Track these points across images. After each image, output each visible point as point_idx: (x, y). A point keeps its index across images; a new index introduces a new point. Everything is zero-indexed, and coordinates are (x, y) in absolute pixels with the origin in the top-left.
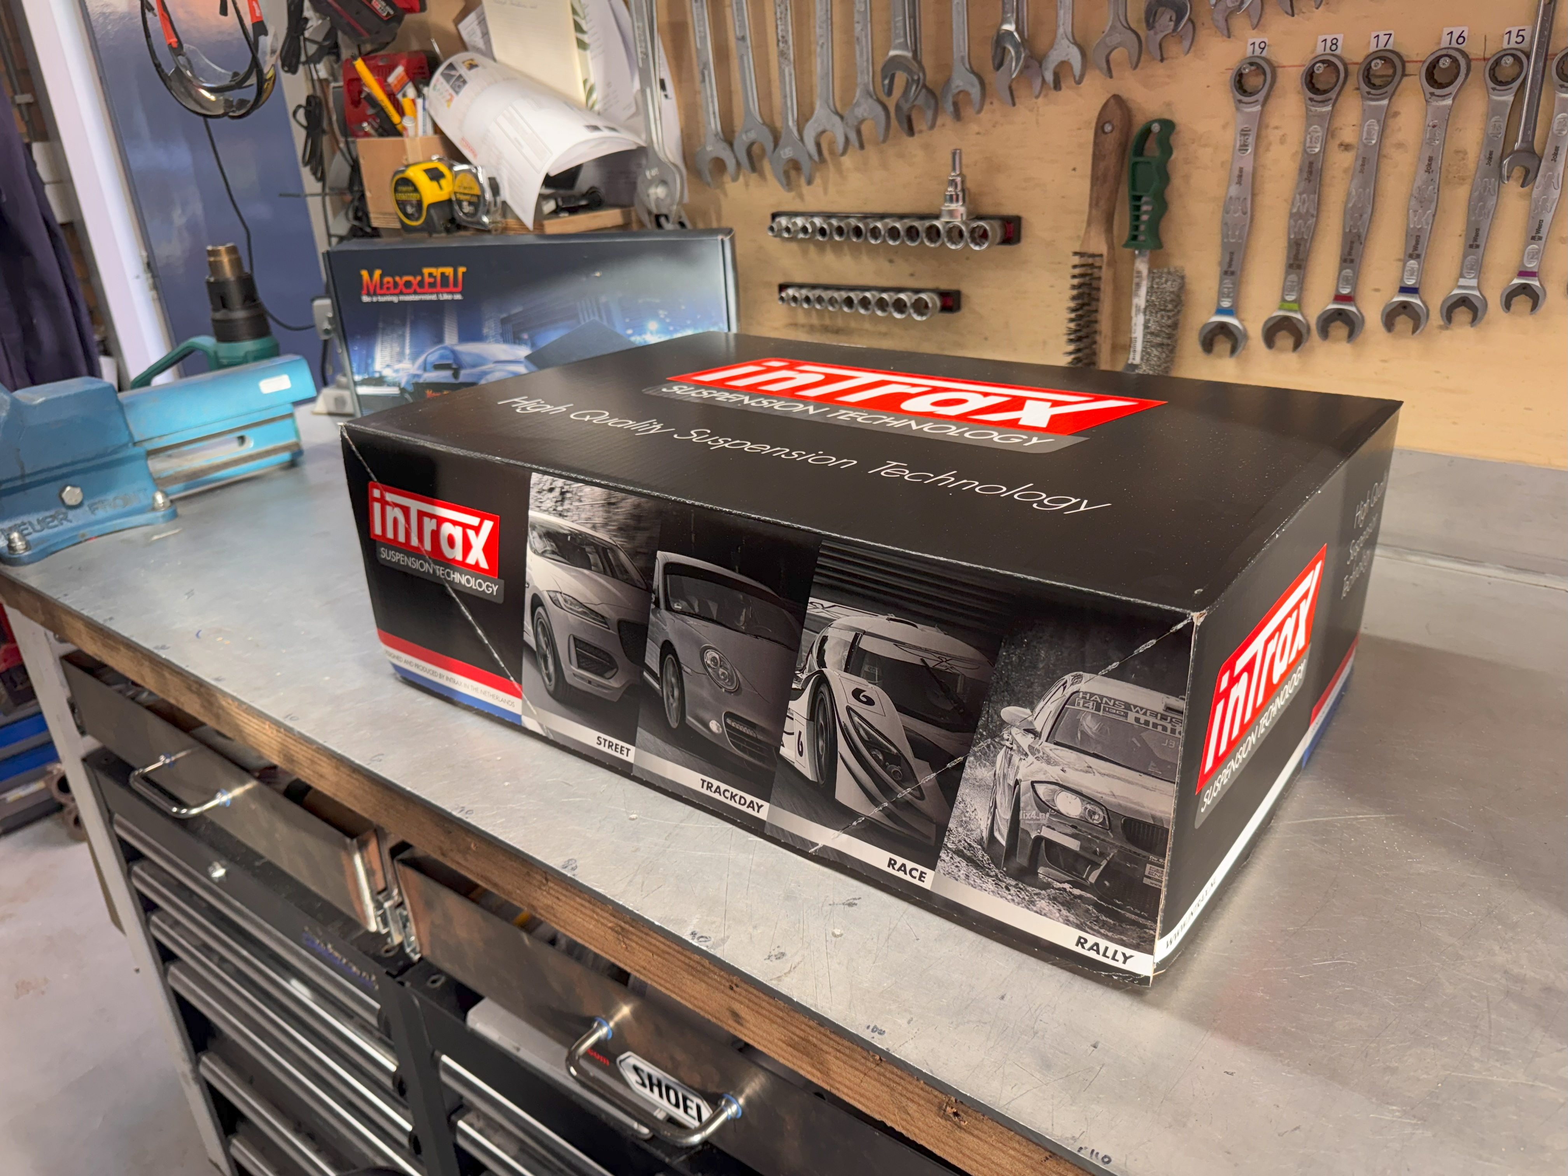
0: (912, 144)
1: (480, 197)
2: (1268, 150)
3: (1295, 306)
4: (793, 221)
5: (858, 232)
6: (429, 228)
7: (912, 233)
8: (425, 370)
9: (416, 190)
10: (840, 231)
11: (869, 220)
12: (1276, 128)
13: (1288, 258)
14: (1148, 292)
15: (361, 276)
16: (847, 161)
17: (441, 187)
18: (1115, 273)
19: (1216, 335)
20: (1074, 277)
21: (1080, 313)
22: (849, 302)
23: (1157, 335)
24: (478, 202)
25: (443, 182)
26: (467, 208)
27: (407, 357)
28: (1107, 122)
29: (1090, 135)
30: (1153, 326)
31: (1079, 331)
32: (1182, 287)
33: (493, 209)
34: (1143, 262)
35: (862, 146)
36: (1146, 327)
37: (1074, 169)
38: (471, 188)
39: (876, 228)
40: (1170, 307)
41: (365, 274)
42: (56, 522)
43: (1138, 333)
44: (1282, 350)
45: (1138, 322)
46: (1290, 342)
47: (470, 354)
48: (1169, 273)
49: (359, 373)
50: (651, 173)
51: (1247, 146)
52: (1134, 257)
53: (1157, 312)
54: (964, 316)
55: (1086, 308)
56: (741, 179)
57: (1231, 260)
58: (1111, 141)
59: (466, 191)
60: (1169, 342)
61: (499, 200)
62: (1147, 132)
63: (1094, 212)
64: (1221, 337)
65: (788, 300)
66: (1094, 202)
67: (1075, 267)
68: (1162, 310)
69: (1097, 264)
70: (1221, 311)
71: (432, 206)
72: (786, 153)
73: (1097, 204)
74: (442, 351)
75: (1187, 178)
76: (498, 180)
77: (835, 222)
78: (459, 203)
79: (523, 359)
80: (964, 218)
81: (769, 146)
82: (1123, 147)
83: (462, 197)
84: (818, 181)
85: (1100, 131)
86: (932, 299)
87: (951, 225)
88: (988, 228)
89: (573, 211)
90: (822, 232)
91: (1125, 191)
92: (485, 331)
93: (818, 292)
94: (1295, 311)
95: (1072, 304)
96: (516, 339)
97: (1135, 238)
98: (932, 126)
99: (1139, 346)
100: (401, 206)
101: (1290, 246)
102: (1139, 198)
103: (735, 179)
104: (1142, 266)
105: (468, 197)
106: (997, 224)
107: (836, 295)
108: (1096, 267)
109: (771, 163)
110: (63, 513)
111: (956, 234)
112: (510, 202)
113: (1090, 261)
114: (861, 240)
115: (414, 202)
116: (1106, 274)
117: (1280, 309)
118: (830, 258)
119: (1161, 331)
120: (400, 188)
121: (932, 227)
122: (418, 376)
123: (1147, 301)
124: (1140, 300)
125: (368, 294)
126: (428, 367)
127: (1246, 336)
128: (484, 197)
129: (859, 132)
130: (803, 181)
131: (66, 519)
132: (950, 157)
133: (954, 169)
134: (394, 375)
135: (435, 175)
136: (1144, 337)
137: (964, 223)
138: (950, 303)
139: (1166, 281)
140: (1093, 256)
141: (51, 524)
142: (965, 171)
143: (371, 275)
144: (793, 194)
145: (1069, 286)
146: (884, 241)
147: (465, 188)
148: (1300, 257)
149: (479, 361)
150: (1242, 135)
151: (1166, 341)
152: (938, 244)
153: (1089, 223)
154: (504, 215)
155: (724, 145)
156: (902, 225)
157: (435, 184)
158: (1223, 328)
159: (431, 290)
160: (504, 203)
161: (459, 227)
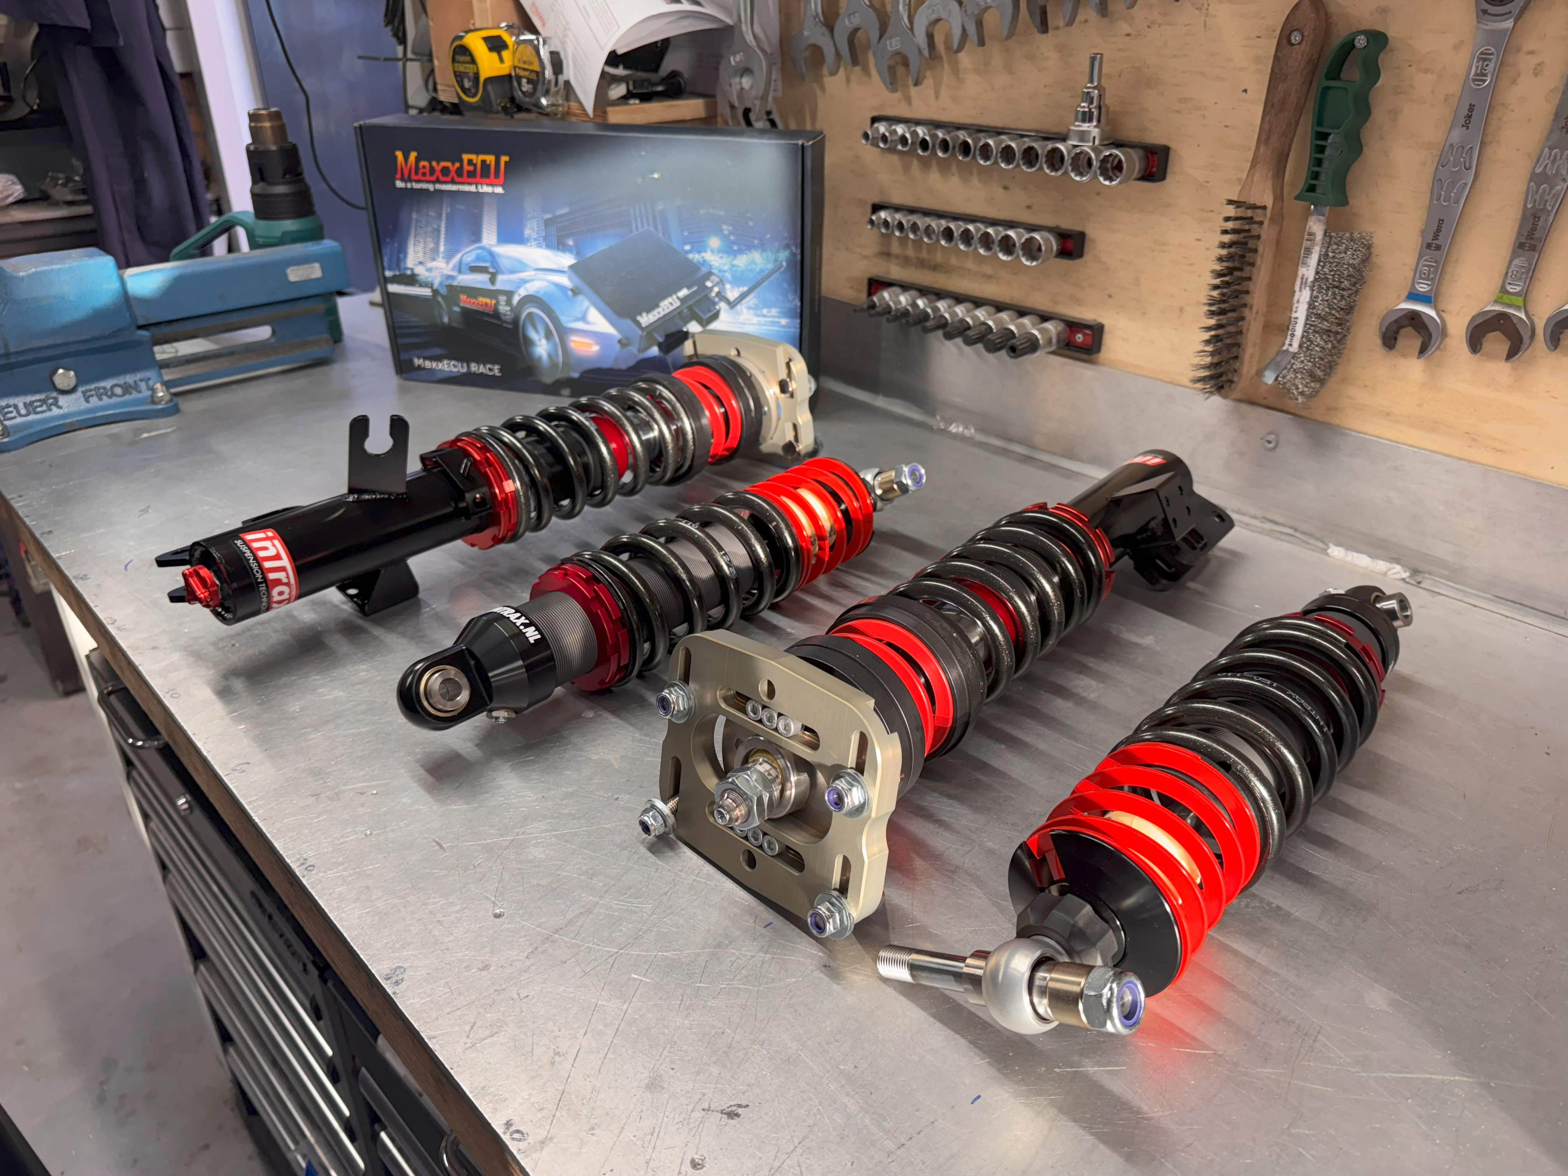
0: (1045, 44)
1: (540, 74)
2: (1514, 82)
3: (1519, 301)
4: (893, 127)
5: (965, 148)
6: (485, 107)
7: (1030, 157)
8: (460, 272)
9: (473, 61)
10: (945, 145)
11: (981, 135)
12: (1532, 52)
13: (1519, 234)
14: (1319, 261)
15: (396, 157)
16: (965, 59)
17: (501, 60)
18: (1280, 232)
19: (1403, 327)
20: (1225, 232)
21: (1227, 279)
22: (948, 234)
23: (1323, 319)
24: (536, 79)
25: (505, 54)
26: (526, 87)
27: (441, 255)
28: (1297, 30)
29: (1270, 46)
30: (1321, 308)
31: (1224, 302)
32: (1366, 260)
33: (553, 89)
34: (1319, 221)
35: (981, 42)
36: (1311, 305)
37: (1245, 91)
38: (531, 63)
39: (987, 145)
40: (1346, 283)
41: (399, 154)
42: (44, 408)
43: (1300, 313)
44: (1490, 357)
45: (1303, 297)
46: (1504, 346)
47: (509, 258)
48: (1352, 239)
49: (390, 269)
50: (735, 60)
51: (1486, 75)
52: (1307, 214)
53: (1328, 289)
54: (1086, 266)
55: (1237, 274)
56: (842, 73)
57: (1439, 230)
58: (1298, 56)
59: (526, 66)
60: (1339, 329)
61: (562, 79)
62: (1349, 46)
63: (1262, 149)
64: (1409, 330)
65: (878, 224)
66: (1264, 137)
67: (1227, 219)
68: (1336, 287)
69: (1257, 219)
70: (1414, 296)
71: (489, 80)
72: (893, 44)
73: (1267, 140)
74: (479, 251)
75: (1394, 113)
76: (562, 56)
77: (940, 134)
78: (519, 78)
79: (566, 269)
80: (1097, 142)
81: (875, 33)
82: (1313, 65)
83: (522, 73)
84: (928, 82)
85: (1285, 42)
86: (1046, 240)
87: (1078, 150)
88: (1123, 158)
89: (645, 98)
90: (924, 144)
91: (1306, 126)
92: (527, 232)
93: (914, 218)
94: (1518, 308)
95: (1218, 267)
96: (559, 245)
97: (1312, 189)
98: (1070, 23)
99: (1299, 330)
100: (459, 79)
101: (1524, 218)
102: (1324, 136)
103: (833, 73)
104: (1316, 226)
105: (526, 73)
106: (1136, 155)
107: (933, 223)
108: (1256, 223)
109: (875, 54)
110: (53, 398)
111: (1082, 163)
112: (573, 82)
113: (1249, 213)
114: (968, 159)
115: (471, 75)
116: (1267, 232)
117: (1496, 302)
118: (934, 177)
119: (1331, 314)
120: (458, 57)
121: (1055, 150)
122: (452, 278)
123: (1317, 273)
124: (1308, 271)
125: (402, 179)
126: (464, 268)
127: (1444, 332)
128: (544, 74)
129: (979, 24)
130: (910, 83)
131: (56, 403)
132: (1088, 62)
133: (1091, 81)
134: (427, 274)
135: (496, 45)
136: (1307, 319)
137: (1094, 149)
138: (1070, 245)
139: (1347, 249)
140: (1254, 207)
141: (39, 409)
142: (1104, 82)
143: (406, 157)
144: (898, 95)
145: (1217, 243)
146: (996, 162)
147: (525, 62)
148: (1537, 234)
149: (520, 266)
150: (1479, 59)
151: (1334, 328)
152: (1060, 173)
153: (1254, 164)
154: (567, 99)
155: (824, 30)
156: (1017, 145)
157: (495, 55)
158: (1414, 320)
159: (470, 180)
160: (567, 83)
161: (520, 108)
